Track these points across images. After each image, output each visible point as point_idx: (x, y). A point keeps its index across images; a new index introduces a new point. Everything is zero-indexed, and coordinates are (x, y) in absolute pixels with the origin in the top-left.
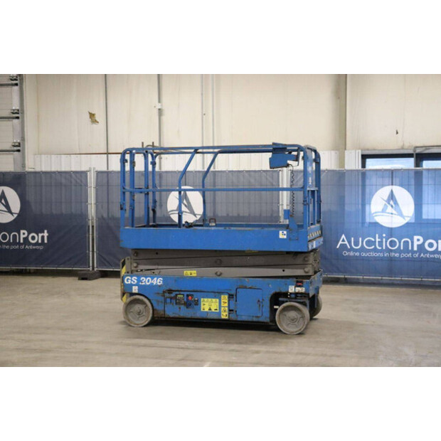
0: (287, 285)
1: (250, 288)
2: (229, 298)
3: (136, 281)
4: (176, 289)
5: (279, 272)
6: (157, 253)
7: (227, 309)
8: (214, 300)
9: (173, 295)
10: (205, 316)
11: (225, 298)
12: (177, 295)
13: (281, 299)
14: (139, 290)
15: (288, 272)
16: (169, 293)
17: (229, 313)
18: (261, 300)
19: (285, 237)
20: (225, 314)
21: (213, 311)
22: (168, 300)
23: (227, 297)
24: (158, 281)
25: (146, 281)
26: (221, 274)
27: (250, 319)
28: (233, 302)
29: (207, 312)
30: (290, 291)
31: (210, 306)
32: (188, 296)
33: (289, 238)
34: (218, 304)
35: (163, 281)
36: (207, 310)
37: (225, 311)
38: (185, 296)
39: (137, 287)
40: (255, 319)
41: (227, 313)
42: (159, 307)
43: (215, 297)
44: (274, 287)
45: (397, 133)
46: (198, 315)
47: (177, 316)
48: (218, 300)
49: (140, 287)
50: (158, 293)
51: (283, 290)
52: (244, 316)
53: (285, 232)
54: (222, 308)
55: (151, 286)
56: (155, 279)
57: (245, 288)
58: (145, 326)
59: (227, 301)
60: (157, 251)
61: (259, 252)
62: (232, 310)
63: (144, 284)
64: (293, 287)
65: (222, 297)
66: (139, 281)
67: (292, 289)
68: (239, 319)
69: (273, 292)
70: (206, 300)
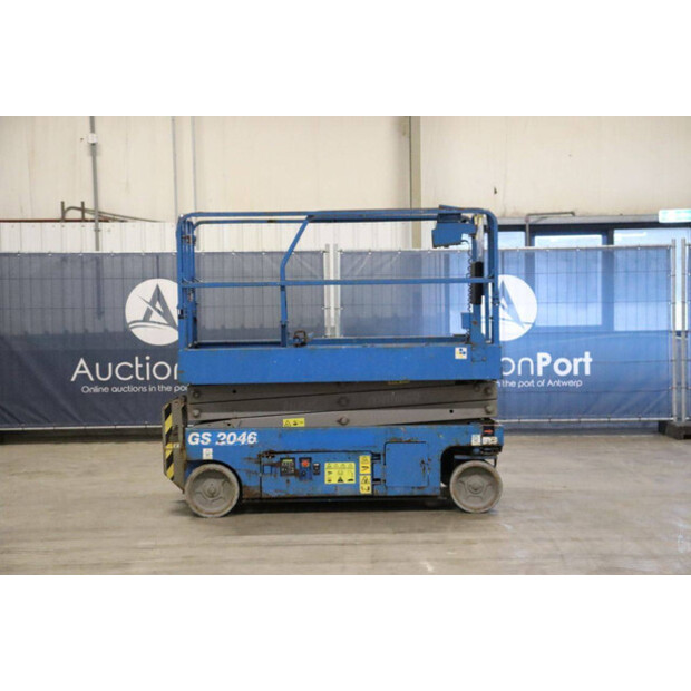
0: (469, 434)
1: (409, 442)
2: (372, 459)
3: (209, 440)
4: (282, 450)
5: (444, 414)
6: (234, 392)
7: (369, 478)
8: (347, 464)
9: (276, 460)
10: (331, 492)
11: (366, 460)
12: (282, 459)
13: (457, 457)
14: (213, 454)
15: (459, 413)
16: (267, 457)
17: (373, 485)
18: (426, 461)
19: (465, 357)
20: (365, 486)
21: (346, 482)
22: (267, 469)
23: (368, 458)
24: (249, 438)
25: (227, 439)
26: (348, 421)
27: (408, 492)
28: (379, 466)
29: (335, 485)
30: (474, 443)
31: (340, 474)
32: (301, 460)
33: (471, 358)
34: (353, 471)
35: (258, 438)
36: (335, 481)
37: (366, 481)
38: (297, 461)
39: (211, 450)
40: (416, 492)
41: (370, 485)
42: (251, 483)
43: (349, 460)
44: (446, 438)
45: (496, 192)
46: (319, 491)
47: (283, 494)
48: (353, 464)
49: (216, 449)
50: (250, 459)
51: (463, 443)
52: (397, 488)
53: (465, 349)
54: (361, 478)
55: (238, 446)
56: (244, 434)
57: (400, 441)
58: (226, 515)
59: (369, 465)
60: (234, 388)
61: (412, 382)
62: (378, 480)
63: (223, 443)
64: (479, 436)
65: (361, 458)
66: (214, 438)
67: (476, 440)
68: (391, 493)
69: (445, 446)
70: (333, 464)
